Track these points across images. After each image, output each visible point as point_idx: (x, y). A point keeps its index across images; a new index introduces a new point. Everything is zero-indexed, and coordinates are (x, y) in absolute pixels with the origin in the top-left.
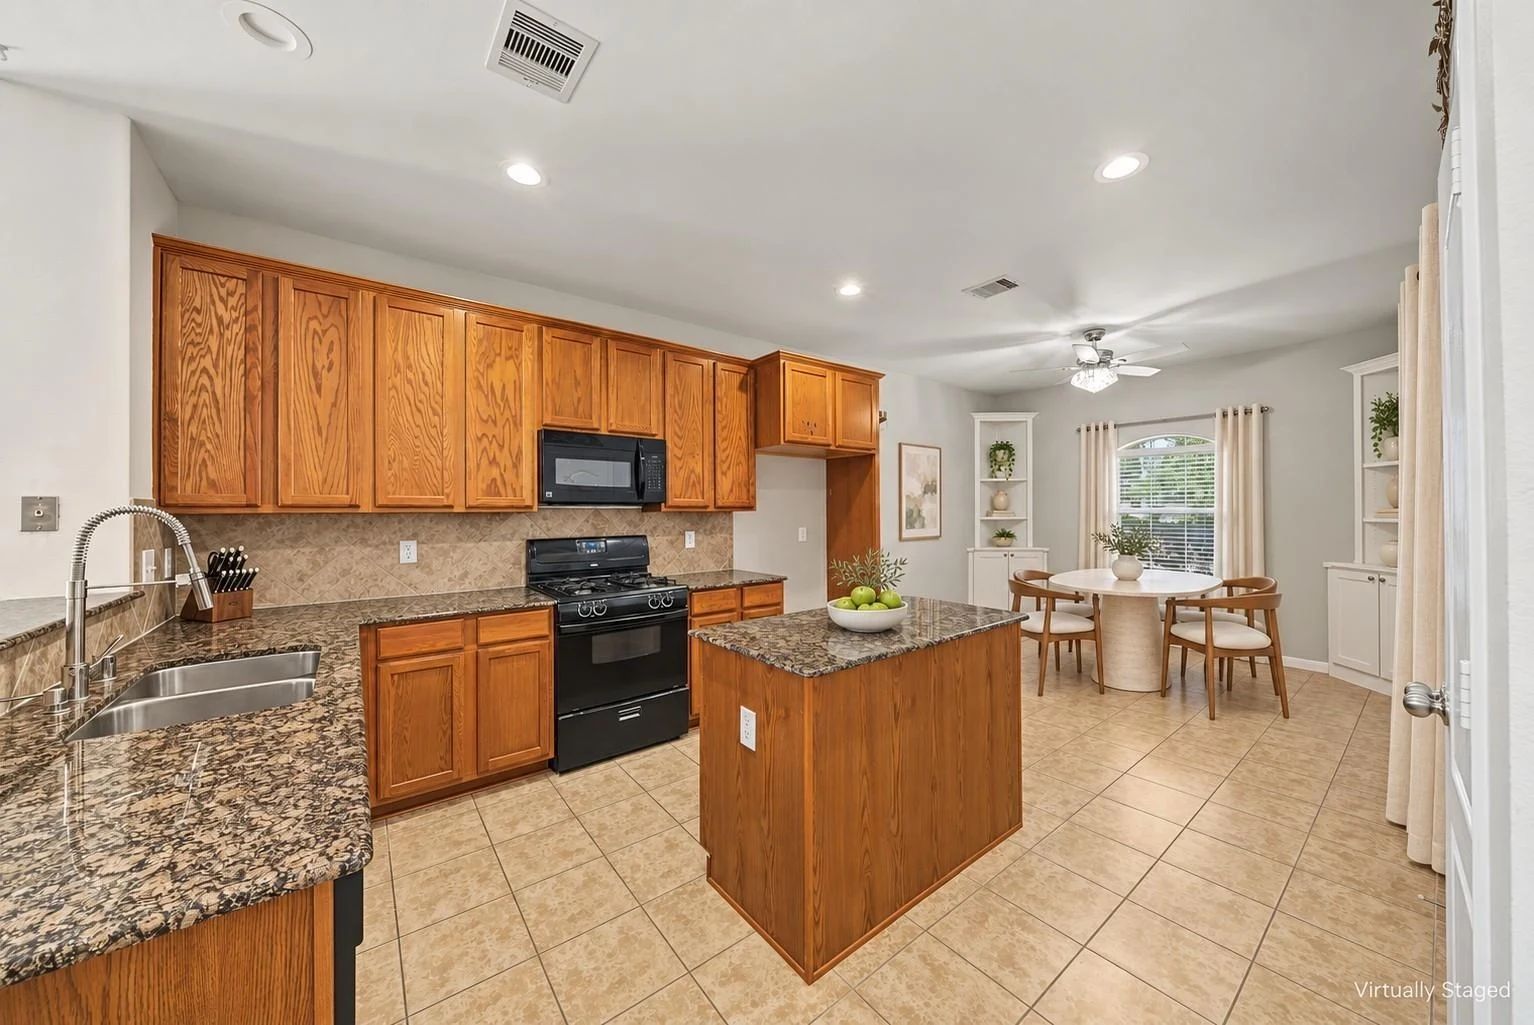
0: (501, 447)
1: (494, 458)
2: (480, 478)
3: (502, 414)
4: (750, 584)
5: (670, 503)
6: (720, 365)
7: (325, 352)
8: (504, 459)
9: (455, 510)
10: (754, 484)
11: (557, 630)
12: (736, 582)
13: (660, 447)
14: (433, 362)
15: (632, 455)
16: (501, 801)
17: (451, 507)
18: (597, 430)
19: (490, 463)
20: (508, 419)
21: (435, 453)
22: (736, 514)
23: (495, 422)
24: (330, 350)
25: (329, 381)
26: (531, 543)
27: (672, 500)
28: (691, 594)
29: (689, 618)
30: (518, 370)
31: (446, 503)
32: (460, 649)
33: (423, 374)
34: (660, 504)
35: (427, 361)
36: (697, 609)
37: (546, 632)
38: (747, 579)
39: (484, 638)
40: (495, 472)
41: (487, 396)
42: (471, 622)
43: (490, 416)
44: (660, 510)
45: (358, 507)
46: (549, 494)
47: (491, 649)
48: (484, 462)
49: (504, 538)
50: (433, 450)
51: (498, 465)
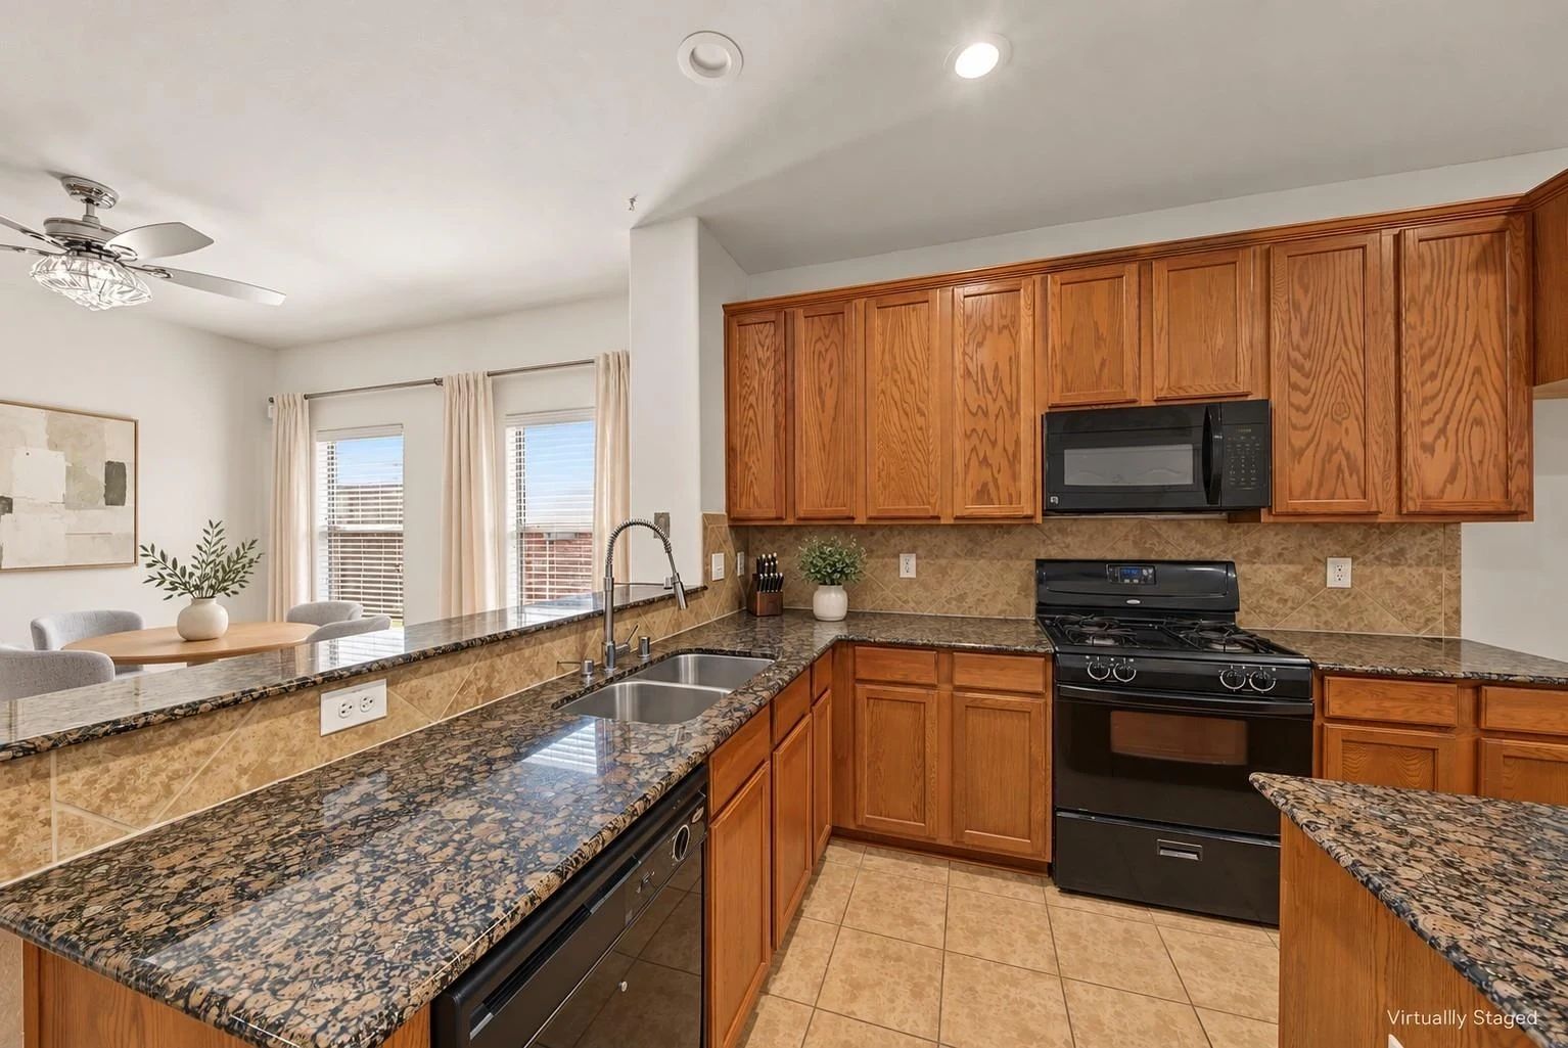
0: (994, 444)
1: (985, 458)
2: (969, 483)
3: (995, 400)
4: (1505, 682)
5: (1279, 508)
6: (1412, 234)
7: (827, 369)
8: (996, 457)
9: (942, 522)
10: (1528, 463)
11: (1056, 690)
12: (1464, 669)
13: (1260, 414)
14: (919, 357)
15: (1198, 434)
16: (975, 889)
17: (938, 518)
18: (1134, 401)
19: (980, 463)
20: (1001, 408)
21: (922, 460)
22: (1469, 530)
23: (986, 414)
24: (831, 366)
25: (830, 395)
26: (1040, 563)
27: (1283, 501)
28: (1322, 680)
29: (1317, 722)
30: (1014, 342)
31: (931, 514)
32: (933, 687)
33: (909, 373)
34: (1257, 510)
35: (912, 356)
36: (1335, 707)
37: (1040, 689)
38: (1495, 669)
39: (961, 679)
40: (986, 474)
41: (976, 382)
42: (944, 657)
43: (979, 406)
44: (1260, 521)
45: (853, 519)
46: (1054, 500)
47: (969, 695)
48: (974, 462)
49: (1009, 556)
50: (919, 455)
51: (989, 465)
